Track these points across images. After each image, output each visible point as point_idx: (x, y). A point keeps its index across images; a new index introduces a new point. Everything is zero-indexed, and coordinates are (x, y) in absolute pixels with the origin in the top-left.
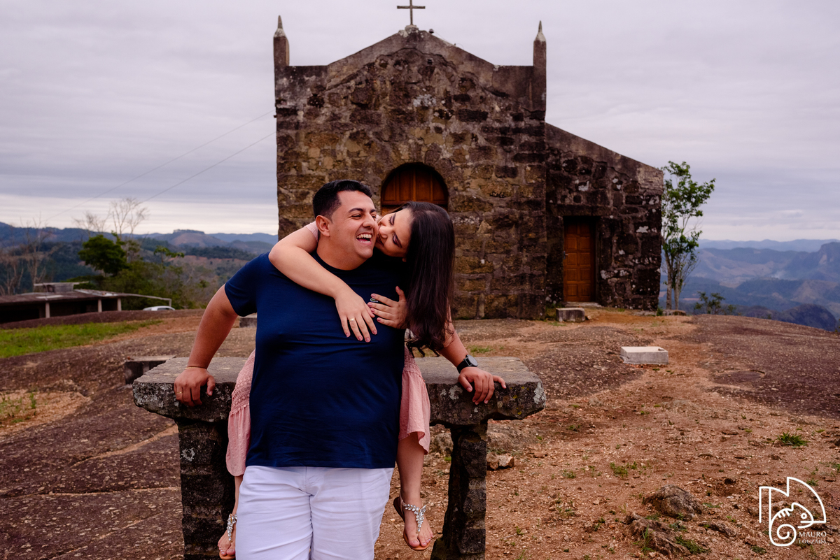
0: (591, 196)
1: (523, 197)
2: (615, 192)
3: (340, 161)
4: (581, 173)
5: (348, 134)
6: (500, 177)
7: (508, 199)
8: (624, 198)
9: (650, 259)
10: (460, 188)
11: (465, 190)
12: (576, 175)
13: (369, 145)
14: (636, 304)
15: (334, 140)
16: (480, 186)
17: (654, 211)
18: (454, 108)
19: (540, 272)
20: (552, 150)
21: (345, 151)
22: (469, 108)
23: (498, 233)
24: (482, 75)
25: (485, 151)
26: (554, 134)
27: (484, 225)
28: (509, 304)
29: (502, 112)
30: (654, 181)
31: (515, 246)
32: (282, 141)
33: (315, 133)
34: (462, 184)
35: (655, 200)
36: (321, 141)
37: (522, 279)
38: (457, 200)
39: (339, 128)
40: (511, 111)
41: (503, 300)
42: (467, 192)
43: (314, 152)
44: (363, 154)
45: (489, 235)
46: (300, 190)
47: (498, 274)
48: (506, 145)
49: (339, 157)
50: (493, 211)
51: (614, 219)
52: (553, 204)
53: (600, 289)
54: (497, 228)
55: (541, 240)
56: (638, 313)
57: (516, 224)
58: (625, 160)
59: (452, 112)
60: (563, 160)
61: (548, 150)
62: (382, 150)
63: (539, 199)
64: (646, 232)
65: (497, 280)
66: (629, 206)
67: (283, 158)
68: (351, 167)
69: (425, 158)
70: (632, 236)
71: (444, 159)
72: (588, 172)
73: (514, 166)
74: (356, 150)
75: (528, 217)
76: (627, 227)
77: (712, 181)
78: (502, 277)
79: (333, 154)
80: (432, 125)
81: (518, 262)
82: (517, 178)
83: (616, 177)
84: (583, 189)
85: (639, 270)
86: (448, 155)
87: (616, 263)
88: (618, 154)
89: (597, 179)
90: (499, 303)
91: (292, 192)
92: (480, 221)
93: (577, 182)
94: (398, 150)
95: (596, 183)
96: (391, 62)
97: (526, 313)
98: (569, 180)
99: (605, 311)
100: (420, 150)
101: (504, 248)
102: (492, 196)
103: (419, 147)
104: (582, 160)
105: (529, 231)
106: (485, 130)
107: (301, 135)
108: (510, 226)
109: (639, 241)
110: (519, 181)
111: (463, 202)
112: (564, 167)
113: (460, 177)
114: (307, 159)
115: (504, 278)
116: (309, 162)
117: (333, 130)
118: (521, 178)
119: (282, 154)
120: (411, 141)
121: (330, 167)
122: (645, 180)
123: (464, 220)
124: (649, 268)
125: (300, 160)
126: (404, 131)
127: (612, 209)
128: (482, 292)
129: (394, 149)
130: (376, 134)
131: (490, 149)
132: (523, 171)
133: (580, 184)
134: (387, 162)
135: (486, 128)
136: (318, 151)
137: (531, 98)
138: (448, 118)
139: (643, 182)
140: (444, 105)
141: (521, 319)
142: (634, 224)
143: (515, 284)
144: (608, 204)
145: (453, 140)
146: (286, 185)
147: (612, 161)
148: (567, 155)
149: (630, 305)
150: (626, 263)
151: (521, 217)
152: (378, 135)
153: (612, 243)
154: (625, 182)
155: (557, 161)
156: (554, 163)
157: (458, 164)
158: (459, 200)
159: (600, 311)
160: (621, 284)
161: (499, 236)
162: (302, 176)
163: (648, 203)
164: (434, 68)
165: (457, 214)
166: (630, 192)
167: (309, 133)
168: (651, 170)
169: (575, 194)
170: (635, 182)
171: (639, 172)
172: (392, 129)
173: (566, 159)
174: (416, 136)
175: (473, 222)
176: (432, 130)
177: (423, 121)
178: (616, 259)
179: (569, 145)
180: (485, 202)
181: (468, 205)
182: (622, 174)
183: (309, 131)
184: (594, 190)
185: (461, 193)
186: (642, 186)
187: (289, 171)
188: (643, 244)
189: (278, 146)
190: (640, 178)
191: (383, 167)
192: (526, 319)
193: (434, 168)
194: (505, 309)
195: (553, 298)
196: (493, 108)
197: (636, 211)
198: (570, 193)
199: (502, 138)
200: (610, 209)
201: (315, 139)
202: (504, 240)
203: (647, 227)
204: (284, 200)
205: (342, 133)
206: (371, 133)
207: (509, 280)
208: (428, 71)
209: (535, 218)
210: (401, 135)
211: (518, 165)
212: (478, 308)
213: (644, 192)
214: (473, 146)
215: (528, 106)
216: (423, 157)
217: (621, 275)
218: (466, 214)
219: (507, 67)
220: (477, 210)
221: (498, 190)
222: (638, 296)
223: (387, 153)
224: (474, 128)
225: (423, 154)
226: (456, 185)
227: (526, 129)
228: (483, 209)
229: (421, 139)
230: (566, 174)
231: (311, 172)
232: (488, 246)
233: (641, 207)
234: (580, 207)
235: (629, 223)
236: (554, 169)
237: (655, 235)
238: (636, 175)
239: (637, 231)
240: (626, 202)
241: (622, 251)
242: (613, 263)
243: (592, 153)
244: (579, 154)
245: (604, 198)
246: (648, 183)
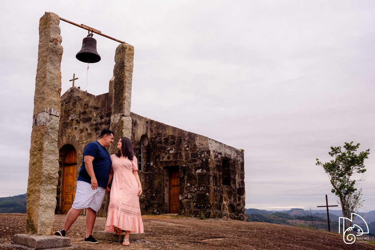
0: (175, 155)
2: (186, 152)
4: (171, 144)
8: (190, 154)
9: (203, 187)
10: (81, 153)
12: (168, 145)
17: (204, 160)
18: (81, 118)
22: (86, 117)
24: (91, 101)
29: (96, 116)
30: (203, 143)
34: (81, 151)
35: (205, 154)
40: (99, 115)
48: (97, 131)
51: (185, 167)
52: (159, 161)
58: (190, 134)
59: (80, 119)
61: (157, 134)
64: (201, 172)
66: (192, 158)
69: (71, 141)
70: (194, 175)
71: (76, 141)
72: (174, 143)
76: (191, 170)
80: (74, 127)
83: (186, 144)
84: (171, 152)
85: (198, 194)
86: (78, 139)
87: (186, 191)
88: (187, 132)
89: (178, 146)
93: (169, 149)
95: (177, 148)
96: (64, 103)
98: (165, 148)
100: (70, 138)
104: (171, 138)
106: (91, 125)
109: (197, 177)
112: (163, 142)
120: (67, 135)
122: (199, 143)
124: (202, 193)
126: (65, 131)
127: (184, 161)
129: (62, 139)
131: (91, 134)
133: (170, 150)
138: (79, 123)
139: (199, 145)
140: (78, 117)
142: (195, 168)
144: (183, 159)
145: (80, 132)
147: (184, 136)
149: (192, 214)
150: (191, 191)
153: (184, 180)
154: (190, 146)
155: (160, 139)
157: (81, 143)
160: (188, 202)
163: (201, 156)
164: (77, 102)
166: (193, 151)
168: (202, 138)
169: (168, 155)
170: (195, 145)
171: (197, 139)
172: (62, 131)
173: (164, 138)
174: (69, 132)
176: (74, 129)
177: (71, 126)
178: (186, 188)
179: (165, 131)
182: (189, 142)
184: (176, 152)
186: (198, 147)
188: (199, 179)
190: (197, 143)
193: (73, 146)
195: (157, 211)
196: (93, 115)
197: (195, 161)
198: (166, 155)
199: (96, 128)
200: (183, 161)
203: (201, 170)
208: (74, 104)
210: (64, 133)
213: (199, 150)
214: (86, 134)
215: (105, 112)
217: (188, 197)
219: (99, 95)
222: (197, 209)
223: (60, 141)
224: (87, 125)
227: (104, 122)
230: (164, 145)
233: (198, 158)
234: (170, 162)
235: (192, 168)
236: (159, 144)
237: (205, 173)
238: (195, 141)
239: (196, 172)
240: (191, 156)
241: (189, 184)
242: (185, 191)
243: (175, 133)
244: (170, 134)
245: (181, 156)
246: (201, 145)
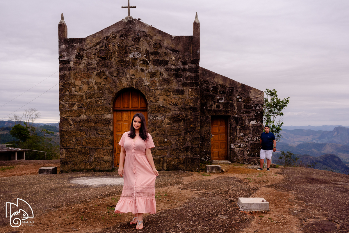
0: (226, 105)
1: (187, 105)
2: (238, 103)
3: (91, 87)
4: (221, 93)
5: (95, 73)
6: (175, 95)
7: (179, 106)
8: (243, 106)
9: (257, 138)
10: (154, 101)
11: (156, 102)
12: (218, 94)
13: (106, 79)
14: (250, 162)
15: (88, 76)
16: (164, 100)
17: (259, 112)
18: (150, 59)
19: (197, 146)
20: (205, 81)
21: (94, 82)
22: (158, 59)
23: (174, 125)
24: (166, 41)
25: (167, 81)
26: (206, 73)
27: (167, 120)
28: (180, 163)
29: (176, 60)
30: (259, 97)
31: (183, 132)
32: (62, 77)
33: (79, 73)
34: (155, 99)
35: (260, 107)
36: (81, 77)
37: (187, 149)
38: (152, 107)
39: (91, 70)
40: (181, 60)
41: (176, 160)
42: (157, 103)
43: (78, 83)
44: (103, 83)
45: (169, 126)
46: (71, 102)
47: (174, 146)
48: (179, 78)
49: (91, 85)
50: (171, 113)
51: (237, 117)
52: (206, 109)
53: (230, 153)
54: (173, 122)
55: (197, 129)
56: (251, 166)
57: (183, 119)
58: (243, 86)
59: (149, 61)
60: (210, 86)
61: (202, 81)
62: (113, 81)
63: (196, 106)
64: (255, 123)
65: (174, 150)
66: (245, 110)
67: (63, 86)
68: (97, 90)
69: (135, 85)
70: (247, 126)
71: (145, 85)
72: (224, 92)
73: (182, 89)
74: (99, 81)
75: (190, 116)
76: (245, 121)
77: (288, 98)
78: (176, 148)
79: (88, 83)
80: (139, 68)
81: (184, 140)
82: (184, 95)
83: (238, 95)
84: (221, 101)
85: (251, 144)
86: (147, 84)
87: (239, 140)
88: (240, 83)
89: (229, 96)
90: (174, 162)
91: (66, 103)
92: (164, 118)
93: (218, 98)
94: (121, 81)
95: (228, 98)
96: (118, 35)
97: (189, 168)
98: (214, 97)
99: (233, 166)
100: (133, 81)
101: (177, 132)
102: (171, 105)
103: (132, 79)
104: (220, 87)
105: (191, 123)
106: (167, 70)
107: (71, 74)
108: (180, 121)
109: (251, 128)
110: (185, 97)
111: (155, 108)
112: (211, 90)
113: (153, 95)
114: (75, 86)
115: (177, 148)
116: (75, 88)
117: (88, 71)
118: (187, 95)
119: (62, 84)
120: (128, 76)
121: (86, 90)
122: (254, 96)
123: (156, 118)
124: (256, 143)
125: (71, 87)
126: (124, 71)
127: (237, 112)
128: (166, 156)
129: (119, 80)
130: (110, 73)
131: (169, 80)
132: (187, 91)
133: (220, 99)
134: (115, 87)
135: (168, 69)
136: (80, 82)
137: (191, 52)
138: (148, 64)
140: (146, 57)
141: (187, 171)
142: (249, 119)
143: (183, 152)
144: (235, 109)
145: (150, 75)
146: (63, 100)
147: (236, 87)
148: (213, 84)
149: (246, 162)
150: (244, 140)
151: (186, 116)
152: (111, 73)
153: (236, 129)
154: (243, 97)
155: (208, 87)
156: (206, 88)
157: (153, 88)
158: (153, 107)
159: (230, 165)
160: (242, 151)
161: (175, 126)
162: (72, 95)
163: (255, 109)
164: (141, 38)
165: (152, 114)
166: (246, 103)
167: (76, 73)
168: (257, 91)
169: (217, 104)
170: (249, 97)
171: (251, 92)
172: (118, 70)
173: (212, 86)
174: (131, 73)
175: (160, 119)
176: (139, 70)
177: (134, 66)
178: (239, 138)
179: (214, 79)
180: (167, 108)
181: (158, 110)
182: (242, 94)
183: (76, 72)
184: (227, 102)
185: (154, 103)
186: (253, 100)
187: (65, 92)
188: (253, 130)
189: (60, 80)
190: (251, 95)
191: (113, 90)
192: (189, 171)
193: (140, 90)
194: (178, 166)
195: (205, 158)
196: (171, 59)
197: (249, 112)
198: (214, 104)
199: (176, 74)
200: (235, 112)
201: (79, 76)
202: (177, 129)
203: (255, 121)
204: (62, 107)
205: (92, 73)
206: (107, 72)
207: (180, 150)
208: (137, 39)
209: (194, 116)
210: (123, 73)
211: (184, 88)
212: (163, 165)
213: (254, 103)
214: (161, 79)
215: (190, 57)
216: (134, 84)
217: (242, 146)
218: (157, 114)
219: (178, 36)
220: (162, 112)
221: (174, 101)
222: (251, 157)
223: (115, 82)
224: (161, 69)
225: (134, 83)
226: (151, 99)
227: (189, 69)
228: (166, 112)
229: (133, 75)
230: (212, 93)
231: (76, 93)
232: (169, 132)
233: (252, 110)
234: (220, 111)
235: (246, 119)
236: (206, 91)
237: (260, 125)
238: (249, 94)
239: (250, 123)
240: (244, 108)
241: (242, 134)
242: (237, 140)
243: (226, 83)
244: (219, 83)
245: (233, 106)
246: (255, 98)
